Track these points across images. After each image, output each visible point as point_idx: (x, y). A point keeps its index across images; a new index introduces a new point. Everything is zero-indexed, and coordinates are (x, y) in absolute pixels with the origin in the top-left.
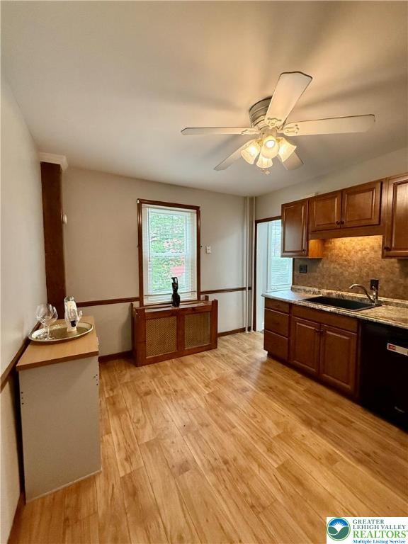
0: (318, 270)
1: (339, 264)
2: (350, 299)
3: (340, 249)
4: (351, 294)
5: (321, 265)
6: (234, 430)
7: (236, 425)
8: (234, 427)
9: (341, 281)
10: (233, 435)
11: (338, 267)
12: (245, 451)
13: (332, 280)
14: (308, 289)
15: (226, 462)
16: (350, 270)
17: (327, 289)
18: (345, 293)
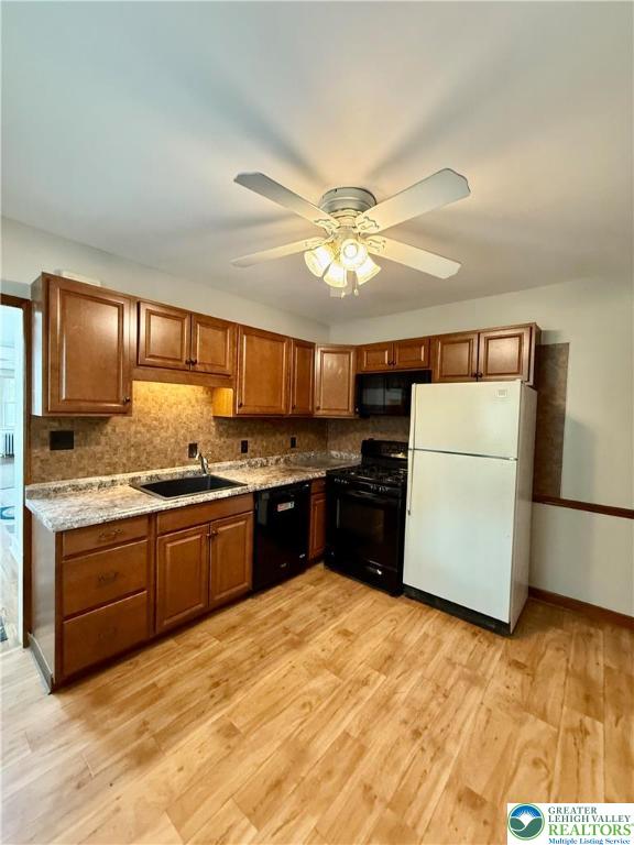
0: (103, 439)
1: (144, 426)
2: (169, 478)
3: (146, 400)
4: (167, 471)
5: (109, 429)
6: (355, 734)
7: (339, 732)
8: (346, 735)
9: (149, 454)
10: (364, 733)
11: (143, 430)
12: (384, 712)
13: (133, 454)
14: (82, 482)
15: (417, 734)
16: (163, 434)
17: (124, 472)
18: (159, 472)
